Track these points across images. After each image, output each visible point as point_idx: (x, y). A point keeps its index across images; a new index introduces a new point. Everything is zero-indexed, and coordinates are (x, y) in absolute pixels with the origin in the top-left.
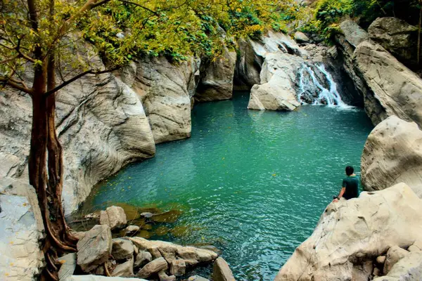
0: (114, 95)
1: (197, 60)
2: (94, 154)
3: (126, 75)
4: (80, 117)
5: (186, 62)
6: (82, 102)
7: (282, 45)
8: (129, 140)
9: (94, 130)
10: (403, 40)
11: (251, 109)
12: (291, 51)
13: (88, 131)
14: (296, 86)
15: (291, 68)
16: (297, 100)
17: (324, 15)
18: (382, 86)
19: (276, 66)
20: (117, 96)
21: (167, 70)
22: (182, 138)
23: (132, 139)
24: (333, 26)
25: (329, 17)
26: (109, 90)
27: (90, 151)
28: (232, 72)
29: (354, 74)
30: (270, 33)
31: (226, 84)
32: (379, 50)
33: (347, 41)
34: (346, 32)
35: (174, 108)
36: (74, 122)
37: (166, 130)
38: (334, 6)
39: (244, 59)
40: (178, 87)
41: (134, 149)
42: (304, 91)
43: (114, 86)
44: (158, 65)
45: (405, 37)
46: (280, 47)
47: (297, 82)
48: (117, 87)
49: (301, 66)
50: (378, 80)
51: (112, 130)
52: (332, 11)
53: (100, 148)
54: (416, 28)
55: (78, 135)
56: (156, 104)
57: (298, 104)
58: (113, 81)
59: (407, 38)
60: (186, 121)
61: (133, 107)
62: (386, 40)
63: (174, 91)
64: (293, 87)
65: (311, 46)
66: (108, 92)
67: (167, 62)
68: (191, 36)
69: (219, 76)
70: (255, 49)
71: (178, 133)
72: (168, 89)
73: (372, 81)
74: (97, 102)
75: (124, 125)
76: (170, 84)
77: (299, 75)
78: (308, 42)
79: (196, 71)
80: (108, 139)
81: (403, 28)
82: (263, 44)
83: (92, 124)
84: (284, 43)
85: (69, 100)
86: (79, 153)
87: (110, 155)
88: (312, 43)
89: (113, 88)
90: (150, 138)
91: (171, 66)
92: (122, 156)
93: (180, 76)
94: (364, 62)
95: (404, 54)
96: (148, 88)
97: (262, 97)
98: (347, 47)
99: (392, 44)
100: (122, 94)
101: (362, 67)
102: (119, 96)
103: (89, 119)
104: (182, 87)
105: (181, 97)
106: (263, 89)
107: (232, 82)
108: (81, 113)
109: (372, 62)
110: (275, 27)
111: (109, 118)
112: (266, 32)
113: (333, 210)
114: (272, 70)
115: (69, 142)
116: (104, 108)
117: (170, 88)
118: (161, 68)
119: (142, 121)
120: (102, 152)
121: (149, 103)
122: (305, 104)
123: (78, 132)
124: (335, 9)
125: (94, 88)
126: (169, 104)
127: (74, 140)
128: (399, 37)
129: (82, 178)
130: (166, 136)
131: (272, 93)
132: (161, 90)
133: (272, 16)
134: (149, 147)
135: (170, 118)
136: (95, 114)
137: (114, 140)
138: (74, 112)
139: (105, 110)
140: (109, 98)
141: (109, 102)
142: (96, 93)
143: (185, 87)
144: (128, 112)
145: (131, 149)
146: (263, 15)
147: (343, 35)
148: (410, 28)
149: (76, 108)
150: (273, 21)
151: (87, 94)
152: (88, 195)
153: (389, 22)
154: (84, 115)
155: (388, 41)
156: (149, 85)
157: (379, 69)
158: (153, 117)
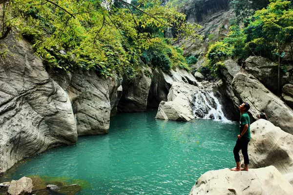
0: (49, 93)
1: (120, 79)
2: (23, 135)
3: (63, 81)
4: (18, 105)
5: (111, 78)
6: (21, 94)
7: (185, 78)
8: (57, 129)
9: (28, 117)
10: (268, 72)
11: (158, 119)
12: (191, 82)
13: (22, 117)
14: (192, 105)
15: (190, 93)
16: (192, 114)
17: (213, 55)
18: (253, 103)
19: (179, 91)
20: (52, 94)
21: (95, 82)
22: (101, 133)
23: (59, 128)
24: (220, 63)
25: (217, 57)
26: (46, 89)
27: (20, 133)
28: (147, 92)
29: (233, 95)
30: (177, 69)
31: (143, 100)
32: (251, 78)
33: (229, 74)
34: (228, 67)
35: (97, 110)
36: (11, 108)
37: (89, 126)
38: (221, 50)
39: (157, 85)
40: (102, 95)
41: (60, 137)
42: (198, 109)
43: (50, 86)
44: (89, 77)
45: (269, 70)
46: (183, 79)
47: (193, 102)
48: (53, 88)
49: (197, 92)
50: (251, 99)
51: (43, 119)
52: (219, 53)
53: (30, 132)
54: (277, 65)
55: (13, 118)
56: (83, 105)
57: (193, 117)
58: (50, 83)
59: (271, 71)
60: (106, 121)
61: (64, 104)
62: (256, 71)
63: (99, 97)
64: (190, 105)
65: (205, 82)
66: (45, 90)
67: (96, 76)
68: (117, 61)
69: (138, 94)
70: (165, 78)
71: (99, 129)
72: (94, 95)
73: (246, 99)
74: (35, 96)
75: (54, 117)
76: (96, 92)
77: (195, 98)
78: (204, 79)
79: (118, 86)
80: (39, 126)
81: (267, 64)
82: (171, 76)
83: (27, 112)
84: (186, 77)
85: (11, 91)
86: (10, 132)
87: (38, 138)
88: (207, 80)
89: (50, 88)
90: (73, 129)
91: (99, 79)
92: (48, 141)
93: (104, 87)
94: (241, 85)
95: (269, 81)
96: (79, 92)
97: (166, 110)
98: (229, 78)
99: (260, 74)
100: (56, 93)
101: (239, 89)
102: (53, 94)
103: (26, 108)
104: (105, 95)
105: (104, 102)
106: (168, 105)
107: (146, 100)
108: (19, 103)
109: (246, 86)
110: (181, 66)
111: (43, 110)
112: (174, 68)
113: (203, 182)
114: (176, 93)
115: (3, 123)
116: (40, 101)
117: (96, 94)
118: (91, 79)
119: (69, 115)
120: (31, 135)
121: (78, 103)
122: (198, 118)
123: (13, 116)
124: (221, 52)
125: (34, 85)
126: (94, 106)
127: (8, 122)
128: (265, 70)
129: (8, 153)
130: (89, 130)
131: (174, 108)
132: (88, 95)
133: (179, 58)
134: (72, 136)
135: (93, 116)
136: (31, 105)
137: (43, 127)
138: (13, 100)
139: (40, 103)
140: (45, 94)
141: (45, 98)
142: (35, 90)
143: (108, 96)
144: (58, 107)
145: (57, 136)
146: (173, 57)
147: (226, 69)
148: (272, 64)
149: (15, 98)
150: (179, 62)
151: (27, 89)
152: (9, 167)
153: (259, 59)
154: (21, 104)
155: (258, 72)
156: (80, 90)
157: (251, 91)
158: (80, 115)
